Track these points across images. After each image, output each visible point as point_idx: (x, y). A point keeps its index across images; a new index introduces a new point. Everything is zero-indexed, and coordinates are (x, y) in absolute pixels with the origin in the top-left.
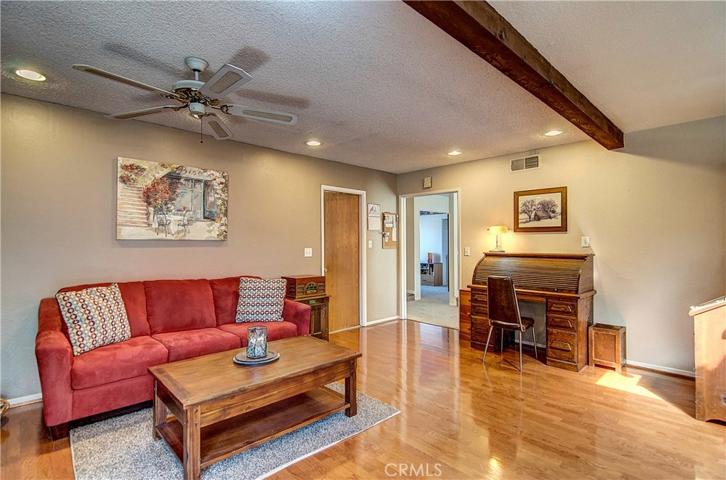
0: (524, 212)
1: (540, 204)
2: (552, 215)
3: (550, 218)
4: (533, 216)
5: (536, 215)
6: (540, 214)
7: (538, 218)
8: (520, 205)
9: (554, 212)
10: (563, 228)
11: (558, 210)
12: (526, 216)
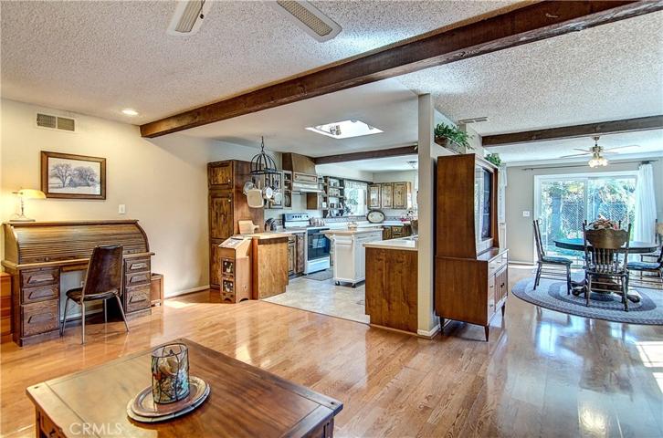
0: (56, 176)
1: (76, 170)
2: (91, 183)
3: (88, 185)
4: (67, 182)
5: (71, 180)
6: (76, 180)
7: (73, 184)
8: (50, 168)
9: (92, 180)
10: (103, 196)
11: (98, 179)
12: (59, 181)
